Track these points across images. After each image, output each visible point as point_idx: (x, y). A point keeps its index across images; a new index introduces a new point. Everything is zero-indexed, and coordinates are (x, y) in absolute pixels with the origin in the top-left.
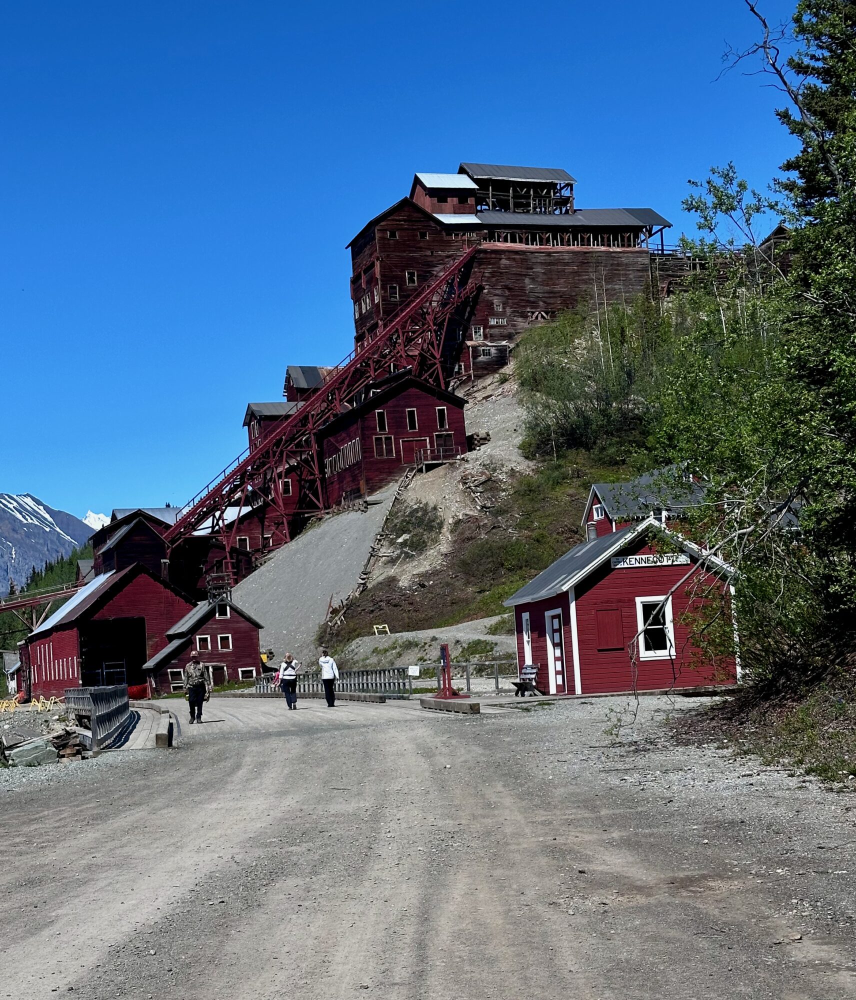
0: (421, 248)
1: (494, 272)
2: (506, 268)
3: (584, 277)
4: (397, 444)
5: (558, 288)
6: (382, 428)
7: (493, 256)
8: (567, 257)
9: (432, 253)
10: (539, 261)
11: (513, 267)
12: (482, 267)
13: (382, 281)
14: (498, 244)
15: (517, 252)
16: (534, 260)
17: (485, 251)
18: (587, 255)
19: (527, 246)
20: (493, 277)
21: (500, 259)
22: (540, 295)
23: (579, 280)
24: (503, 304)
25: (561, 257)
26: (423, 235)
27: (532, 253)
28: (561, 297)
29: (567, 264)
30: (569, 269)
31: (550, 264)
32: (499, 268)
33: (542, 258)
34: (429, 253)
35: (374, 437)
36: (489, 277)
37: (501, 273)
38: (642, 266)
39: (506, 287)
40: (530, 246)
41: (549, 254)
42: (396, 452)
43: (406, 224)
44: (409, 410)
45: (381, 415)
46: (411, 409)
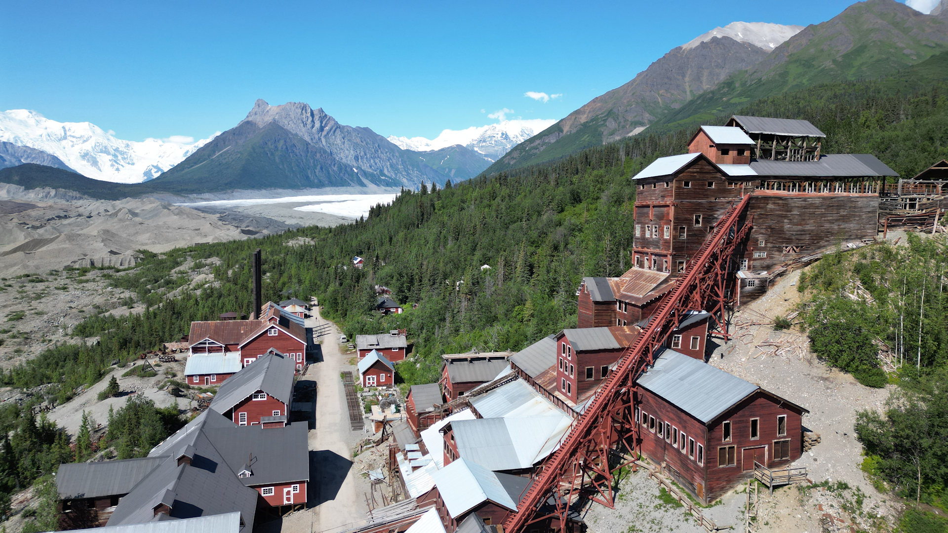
0: (707, 195)
1: (762, 214)
2: (771, 210)
3: (829, 218)
4: (739, 453)
5: (808, 227)
7: (762, 201)
8: (817, 201)
9: (716, 199)
10: (797, 205)
11: (777, 210)
12: (754, 210)
13: (674, 223)
14: (768, 191)
15: (780, 198)
16: (793, 205)
17: (757, 198)
18: (834, 200)
19: (789, 193)
20: (760, 219)
21: (767, 204)
22: (794, 233)
23: (825, 220)
24: (766, 241)
25: (813, 202)
26: (710, 185)
27: (791, 198)
28: (810, 234)
29: (817, 207)
30: (818, 212)
31: (805, 208)
32: (766, 211)
33: (799, 203)
34: (713, 199)
36: (757, 219)
37: (766, 215)
38: (872, 208)
39: (770, 227)
41: (805, 200)
42: (737, 461)
43: (697, 176)
44: (753, 419)
45: (727, 425)
46: (755, 419)
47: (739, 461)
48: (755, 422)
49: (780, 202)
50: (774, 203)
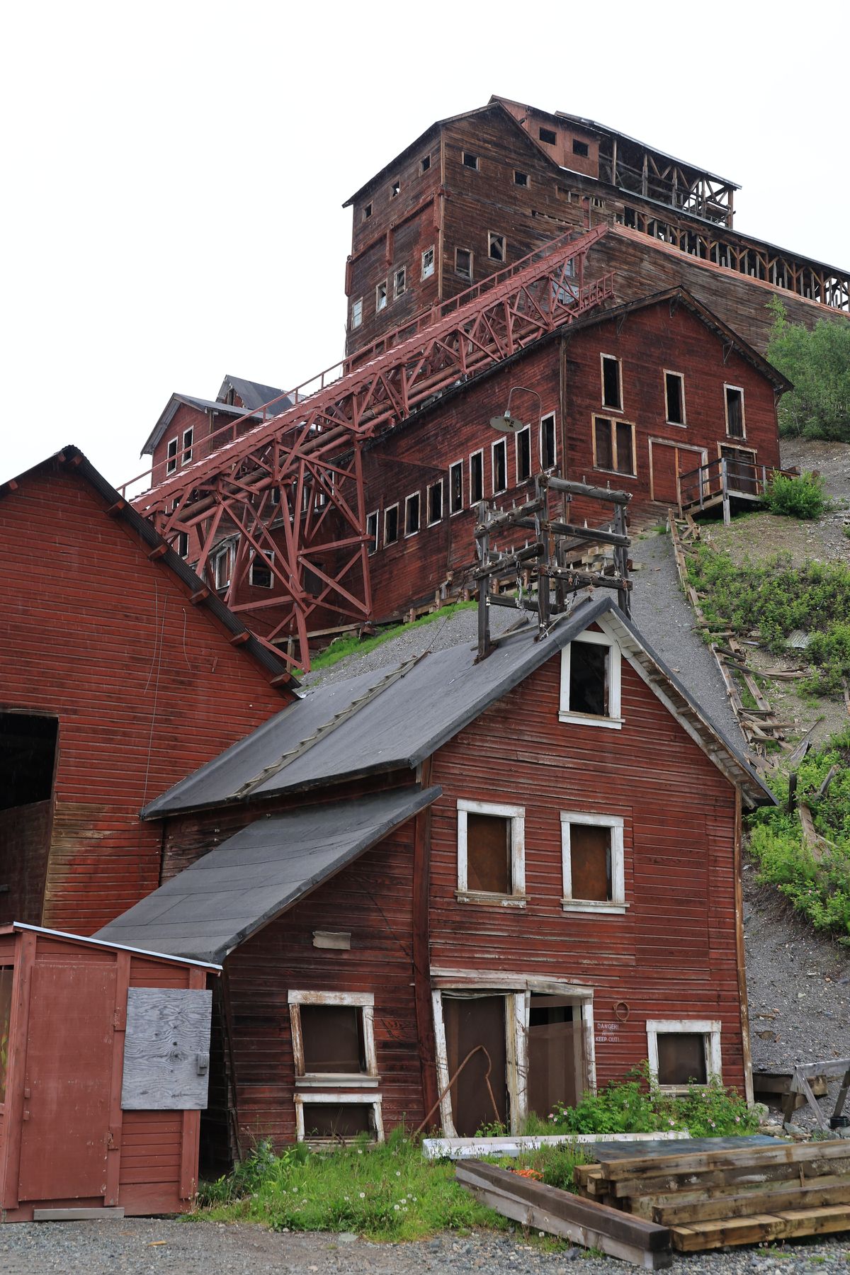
0: (515, 198)
1: (632, 278)
2: (650, 277)
4: (642, 447)
6: (612, 400)
7: (631, 251)
8: (741, 291)
9: (534, 213)
10: (700, 282)
11: (660, 280)
12: (613, 264)
13: (445, 236)
14: (639, 233)
15: (668, 257)
16: (693, 279)
17: (620, 240)
18: (769, 296)
19: (682, 252)
20: (630, 287)
21: (642, 260)
25: (732, 288)
26: (521, 179)
27: (690, 265)
29: (741, 301)
30: (743, 310)
31: (717, 293)
32: (639, 273)
33: (703, 279)
34: (528, 212)
35: (594, 416)
36: (622, 286)
37: (642, 284)
40: (686, 253)
41: (715, 276)
42: (639, 466)
43: (493, 151)
44: (670, 372)
45: (611, 366)
46: (674, 373)
47: (643, 466)
48: (673, 381)
49: (668, 265)
50: (655, 263)
